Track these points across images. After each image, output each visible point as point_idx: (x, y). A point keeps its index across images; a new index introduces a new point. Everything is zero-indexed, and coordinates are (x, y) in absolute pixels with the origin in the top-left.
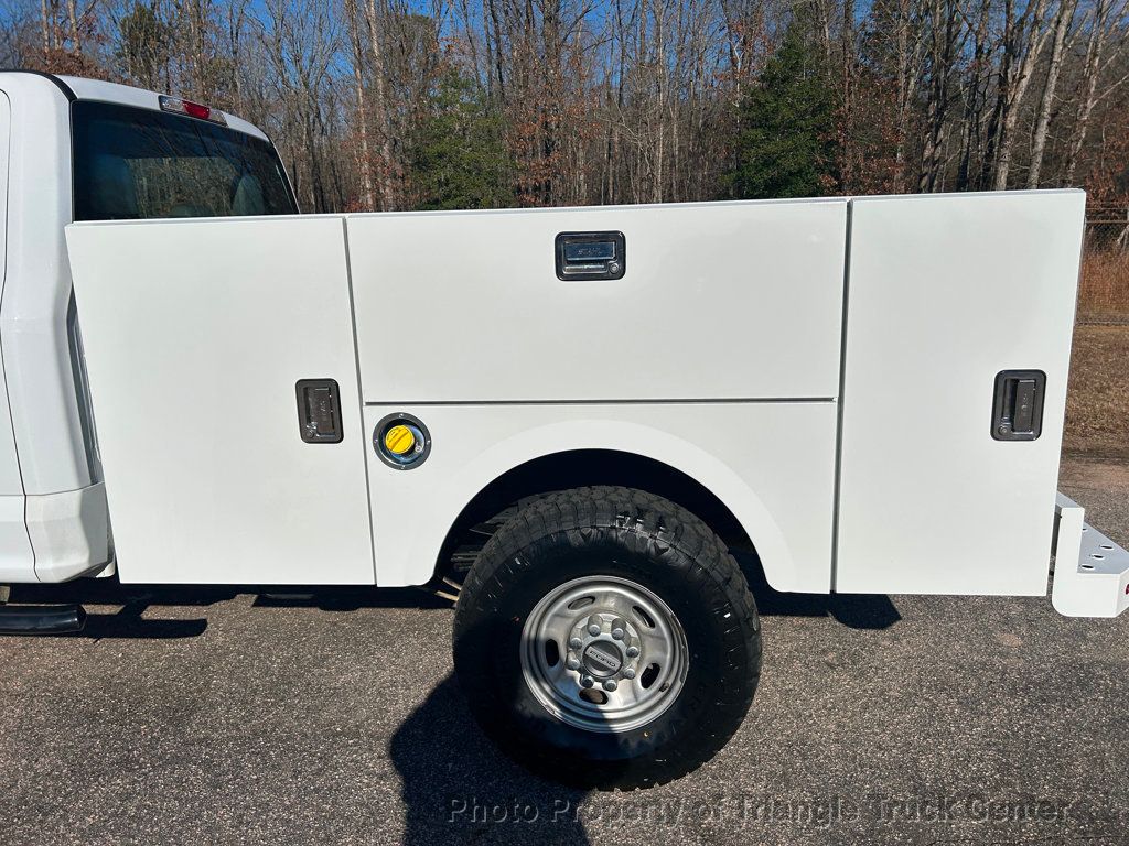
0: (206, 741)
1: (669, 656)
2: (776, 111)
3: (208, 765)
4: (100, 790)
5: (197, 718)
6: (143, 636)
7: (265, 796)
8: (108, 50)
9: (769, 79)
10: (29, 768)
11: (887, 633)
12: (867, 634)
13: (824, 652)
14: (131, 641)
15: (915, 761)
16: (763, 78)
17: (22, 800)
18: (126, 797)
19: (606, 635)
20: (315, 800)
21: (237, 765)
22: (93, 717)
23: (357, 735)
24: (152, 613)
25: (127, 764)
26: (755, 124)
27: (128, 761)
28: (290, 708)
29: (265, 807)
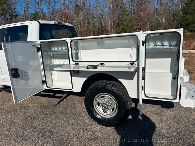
0: (56, 112)
1: (116, 107)
2: (188, 10)
3: (55, 115)
4: (41, 117)
5: (56, 109)
6: (54, 98)
7: (61, 120)
8: (72, 11)
9: (187, 4)
10: (35, 113)
11: (169, 109)
12: (165, 109)
13: (155, 111)
14: (53, 98)
15: (162, 130)
16: (185, 4)
17: (33, 116)
18: (44, 118)
19: (105, 102)
20: (66, 122)
21: (59, 116)
22: (44, 107)
23: (75, 114)
24: (57, 95)
25: (46, 114)
26: (184, 13)
27: (46, 113)
28: (68, 109)
29: (60, 122)
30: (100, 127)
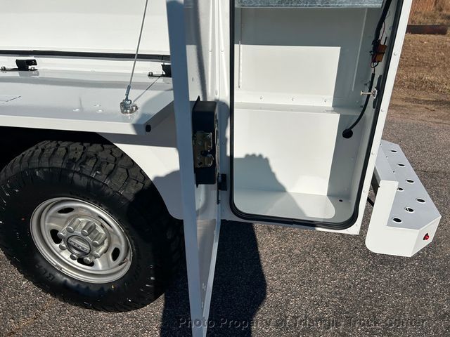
19: (78, 233)
30: (73, 312)
